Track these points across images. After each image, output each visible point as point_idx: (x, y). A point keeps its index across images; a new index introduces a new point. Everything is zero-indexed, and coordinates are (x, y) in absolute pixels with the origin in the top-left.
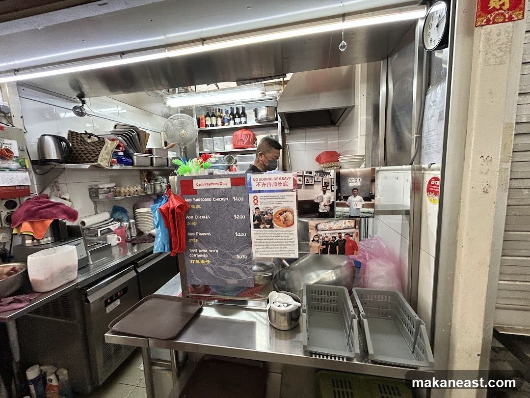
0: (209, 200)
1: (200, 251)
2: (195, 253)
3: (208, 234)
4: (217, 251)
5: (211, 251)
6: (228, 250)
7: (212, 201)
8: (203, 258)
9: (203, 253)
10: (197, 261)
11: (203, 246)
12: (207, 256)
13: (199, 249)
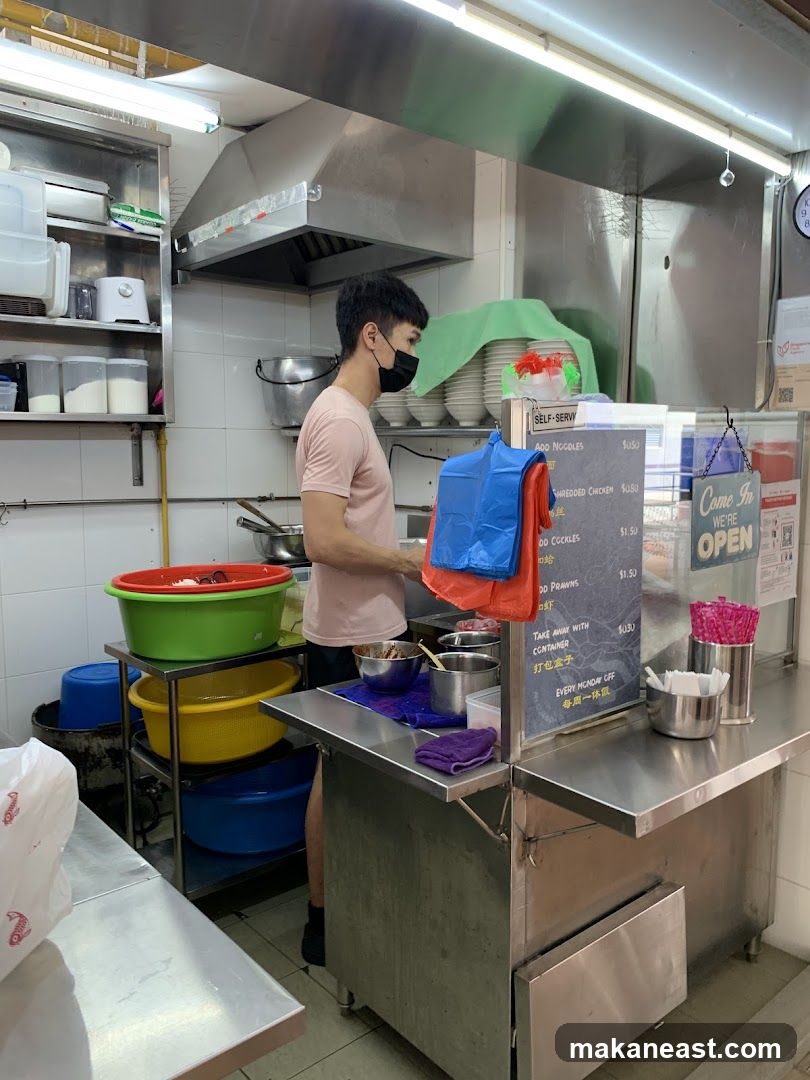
0: (580, 493)
1: (556, 633)
2: (544, 642)
3: (573, 583)
4: (587, 626)
5: (575, 628)
6: (605, 618)
7: (587, 496)
8: (559, 653)
9: (559, 638)
10: (548, 666)
11: (562, 619)
12: (567, 645)
13: (553, 626)
